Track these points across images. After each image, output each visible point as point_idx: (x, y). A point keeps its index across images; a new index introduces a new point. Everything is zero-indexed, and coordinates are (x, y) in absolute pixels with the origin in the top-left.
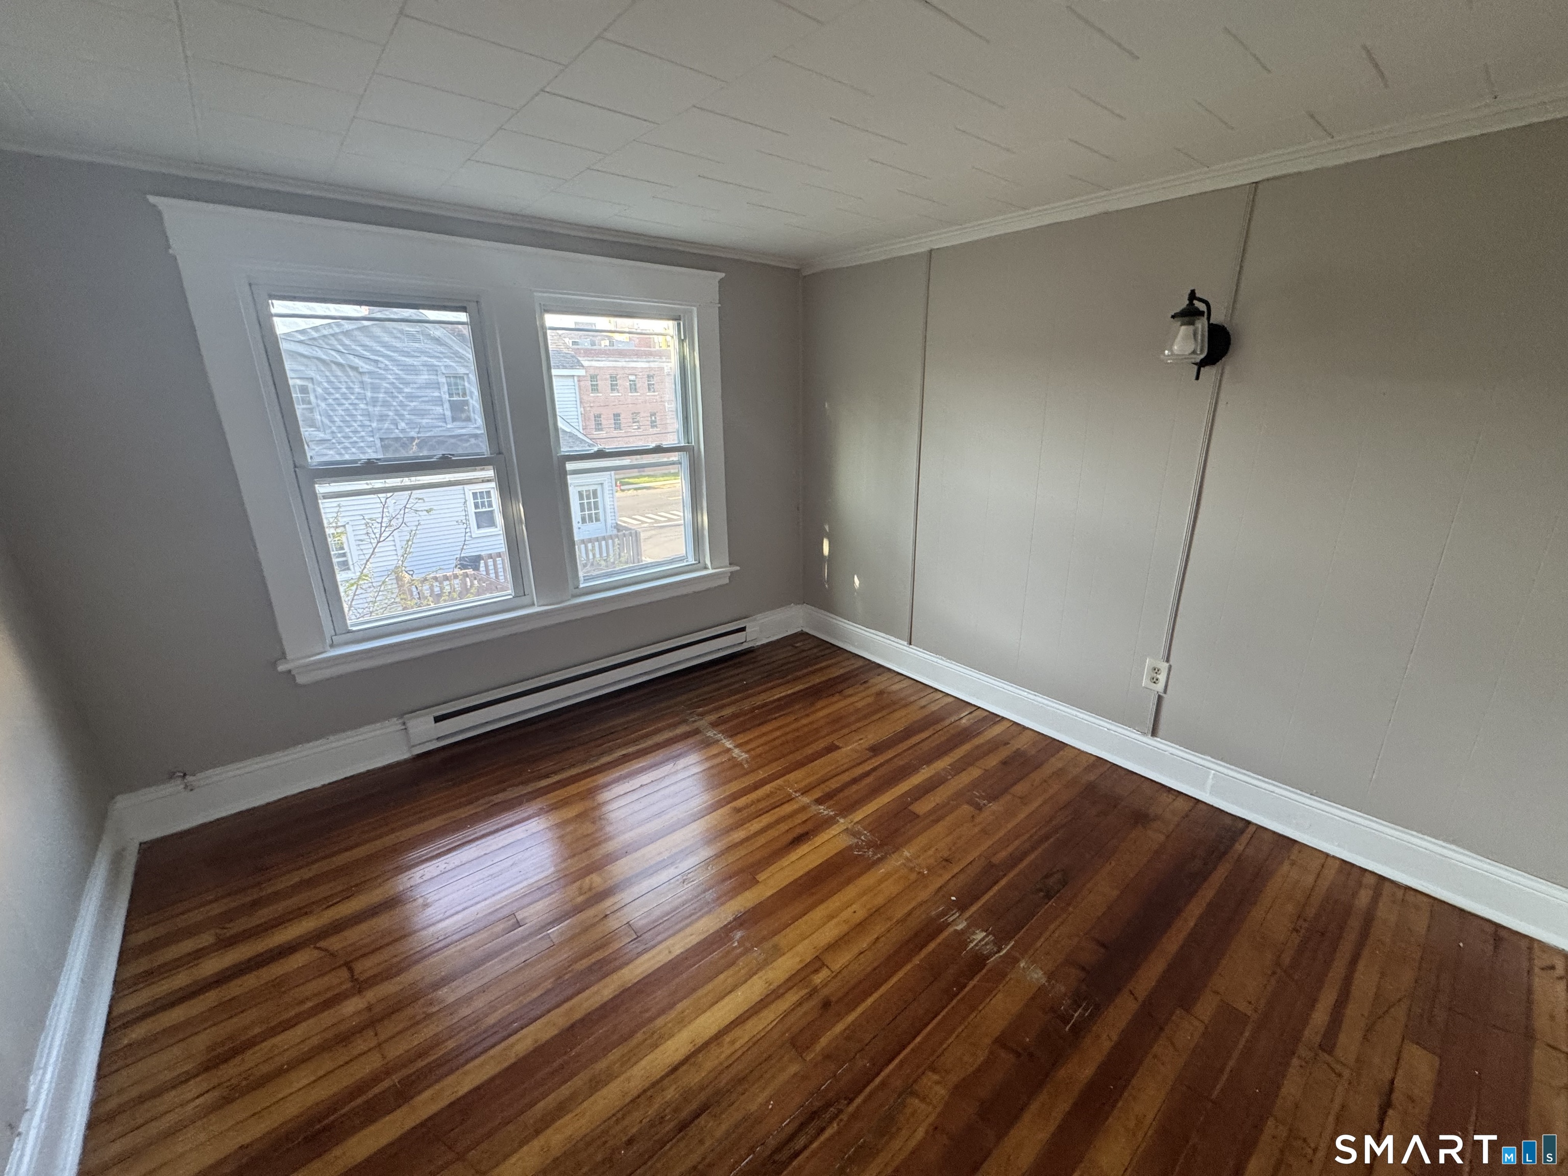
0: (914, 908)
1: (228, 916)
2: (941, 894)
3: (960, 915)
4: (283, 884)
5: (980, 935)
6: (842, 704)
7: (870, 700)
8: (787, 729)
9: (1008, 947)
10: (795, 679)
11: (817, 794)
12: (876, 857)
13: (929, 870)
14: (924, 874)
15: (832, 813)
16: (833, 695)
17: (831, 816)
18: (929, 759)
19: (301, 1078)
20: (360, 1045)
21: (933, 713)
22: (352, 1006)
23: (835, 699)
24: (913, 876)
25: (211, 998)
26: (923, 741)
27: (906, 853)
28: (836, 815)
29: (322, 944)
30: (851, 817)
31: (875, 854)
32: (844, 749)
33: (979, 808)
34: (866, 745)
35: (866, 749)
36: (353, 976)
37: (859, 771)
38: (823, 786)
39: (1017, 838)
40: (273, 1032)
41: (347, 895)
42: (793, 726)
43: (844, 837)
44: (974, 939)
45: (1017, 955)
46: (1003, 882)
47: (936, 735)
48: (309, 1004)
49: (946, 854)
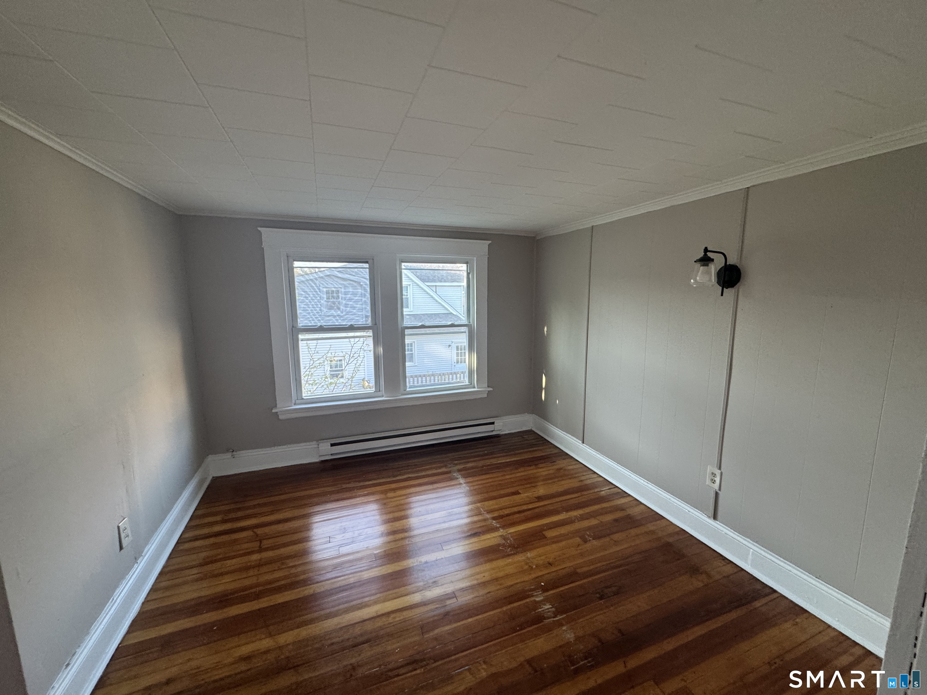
0: (517, 583)
1: (230, 511)
2: (537, 580)
3: (542, 593)
4: (252, 503)
5: (548, 606)
6: (535, 471)
7: (551, 472)
8: (497, 479)
9: (561, 617)
10: (515, 454)
11: (496, 514)
12: (510, 553)
13: (537, 567)
14: (532, 568)
15: (498, 526)
16: (530, 466)
17: (497, 527)
18: (568, 509)
19: (227, 579)
20: (251, 573)
21: (586, 485)
22: (255, 557)
23: (532, 468)
24: (526, 567)
25: (212, 540)
26: (572, 498)
27: (529, 555)
28: (500, 527)
29: (255, 530)
30: (507, 530)
31: (511, 551)
32: (522, 495)
33: (585, 541)
34: (535, 495)
35: (535, 497)
36: (260, 545)
37: (525, 507)
38: (500, 511)
39: (600, 562)
40: (226, 559)
41: (272, 513)
42: (500, 478)
43: (499, 539)
44: (543, 607)
45: (564, 623)
46: (577, 583)
47: (581, 497)
48: (241, 552)
49: (551, 560)
